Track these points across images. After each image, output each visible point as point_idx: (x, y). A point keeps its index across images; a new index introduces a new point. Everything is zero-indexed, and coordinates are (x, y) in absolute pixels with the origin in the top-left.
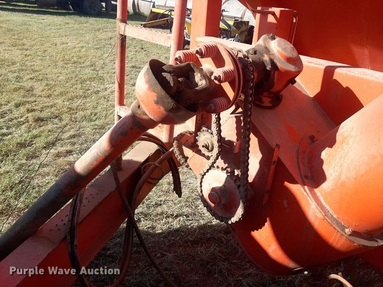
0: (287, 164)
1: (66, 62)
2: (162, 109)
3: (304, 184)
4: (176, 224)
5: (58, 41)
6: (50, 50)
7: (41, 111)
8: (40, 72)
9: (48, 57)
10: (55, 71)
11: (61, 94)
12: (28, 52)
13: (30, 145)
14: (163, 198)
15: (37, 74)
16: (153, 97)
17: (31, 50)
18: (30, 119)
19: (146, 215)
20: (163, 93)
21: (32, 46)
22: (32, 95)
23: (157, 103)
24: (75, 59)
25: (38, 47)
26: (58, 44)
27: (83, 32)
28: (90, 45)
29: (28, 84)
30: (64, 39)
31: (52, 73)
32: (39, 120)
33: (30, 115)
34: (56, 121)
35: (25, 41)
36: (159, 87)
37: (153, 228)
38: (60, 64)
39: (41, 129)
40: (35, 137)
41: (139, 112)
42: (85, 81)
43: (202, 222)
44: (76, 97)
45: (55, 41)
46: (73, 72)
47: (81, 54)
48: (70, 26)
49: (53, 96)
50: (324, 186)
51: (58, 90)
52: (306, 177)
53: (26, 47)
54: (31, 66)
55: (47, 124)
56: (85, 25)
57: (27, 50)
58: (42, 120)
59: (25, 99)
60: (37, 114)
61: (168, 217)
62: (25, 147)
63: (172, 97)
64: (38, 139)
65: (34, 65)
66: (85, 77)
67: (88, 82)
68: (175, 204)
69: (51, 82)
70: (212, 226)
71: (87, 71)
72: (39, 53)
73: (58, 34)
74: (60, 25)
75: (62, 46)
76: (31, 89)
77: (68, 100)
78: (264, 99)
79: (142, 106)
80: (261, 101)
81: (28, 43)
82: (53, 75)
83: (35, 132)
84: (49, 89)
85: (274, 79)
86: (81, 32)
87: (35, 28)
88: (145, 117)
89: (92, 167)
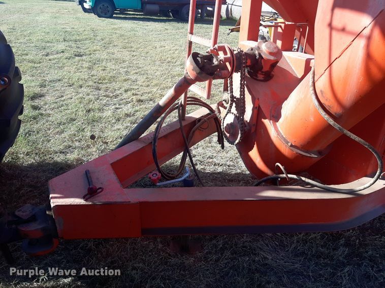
0: (263, 109)
1: (162, 61)
2: (195, 73)
3: (270, 119)
4: (220, 169)
5: (158, 45)
6: (151, 52)
7: (142, 96)
8: (142, 69)
9: (149, 58)
10: (154, 68)
11: (156, 85)
12: (134, 54)
13: (133, 115)
14: (215, 155)
15: (140, 70)
16: (192, 67)
17: (137, 51)
18: (134, 100)
19: (201, 162)
20: (195, 65)
21: (138, 48)
22: (136, 85)
23: (193, 70)
24: (169, 59)
25: (142, 49)
26: (158, 47)
27: (179, 37)
28: (182, 48)
29: (133, 77)
30: (162, 43)
31: (151, 69)
32: (140, 101)
33: (134, 97)
34: (151, 102)
35: (132, 44)
36: (194, 63)
37: (204, 169)
38: (158, 63)
39: (141, 107)
40: (137, 111)
41: (187, 75)
42: (174, 76)
43: (239, 171)
44: (167, 88)
45: (156, 45)
46: (167, 69)
47: (175, 55)
48: (169, 31)
49: (150, 86)
50: (281, 120)
51: (155, 82)
52: (273, 116)
53: (133, 49)
54: (136, 64)
55: (145, 104)
56: (181, 30)
57: (134, 51)
58: (142, 101)
59: (131, 87)
60: (139, 97)
61: (215, 165)
62: (130, 116)
63: (200, 68)
64: (138, 113)
65: (138, 64)
66: (175, 73)
67: (177, 77)
68: (222, 159)
69: (150, 76)
70: (245, 174)
71: (177, 69)
72: (143, 54)
73: (158, 39)
74: (160, 31)
75: (161, 49)
76: (136, 80)
77: (161, 89)
78: (258, 75)
79: (188, 73)
80: (257, 76)
81: (135, 46)
82: (152, 71)
83: (137, 108)
84: (148, 81)
85: (261, 63)
86: (177, 37)
87: (140, 33)
88: (189, 78)
89: (166, 102)
